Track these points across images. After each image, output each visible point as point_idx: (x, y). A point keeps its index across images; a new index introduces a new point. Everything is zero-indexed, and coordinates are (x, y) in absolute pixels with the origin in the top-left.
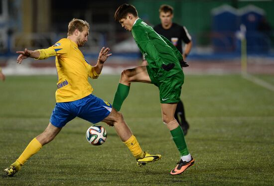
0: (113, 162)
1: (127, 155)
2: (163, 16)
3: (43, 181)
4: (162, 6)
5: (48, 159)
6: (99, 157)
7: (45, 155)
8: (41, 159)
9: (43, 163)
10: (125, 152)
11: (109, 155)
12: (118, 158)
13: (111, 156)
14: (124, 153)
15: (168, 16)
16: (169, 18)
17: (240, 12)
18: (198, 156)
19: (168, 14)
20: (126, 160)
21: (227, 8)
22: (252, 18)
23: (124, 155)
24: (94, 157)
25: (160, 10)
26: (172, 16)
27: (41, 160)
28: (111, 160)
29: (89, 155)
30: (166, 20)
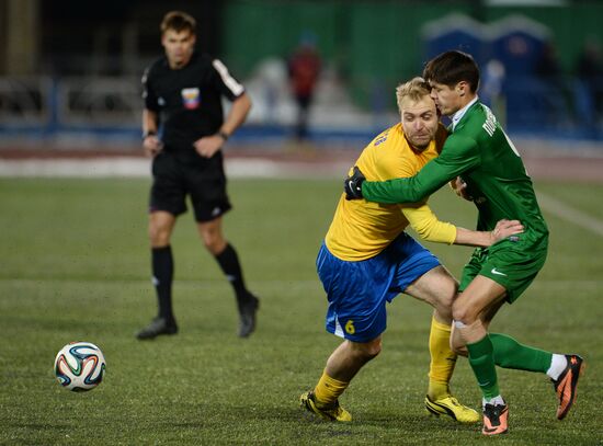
0: (187, 385)
1: (221, 369)
2: (173, 41)
3: (20, 430)
4: (169, 16)
5: (33, 376)
6: (154, 372)
7: (26, 368)
8: (16, 377)
9: (20, 387)
10: (216, 362)
11: (177, 370)
12: (198, 376)
13: (183, 371)
14: (214, 365)
15: (185, 40)
16: (186, 46)
17: (490, 32)
18: (389, 373)
19: (183, 35)
20: (219, 383)
21: (459, 22)
22: (518, 47)
23: (215, 369)
24: (143, 374)
25: (163, 26)
26: (193, 41)
27: (16, 381)
28: (183, 381)
29: (130, 369)
30: (181, 49)
